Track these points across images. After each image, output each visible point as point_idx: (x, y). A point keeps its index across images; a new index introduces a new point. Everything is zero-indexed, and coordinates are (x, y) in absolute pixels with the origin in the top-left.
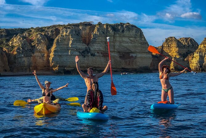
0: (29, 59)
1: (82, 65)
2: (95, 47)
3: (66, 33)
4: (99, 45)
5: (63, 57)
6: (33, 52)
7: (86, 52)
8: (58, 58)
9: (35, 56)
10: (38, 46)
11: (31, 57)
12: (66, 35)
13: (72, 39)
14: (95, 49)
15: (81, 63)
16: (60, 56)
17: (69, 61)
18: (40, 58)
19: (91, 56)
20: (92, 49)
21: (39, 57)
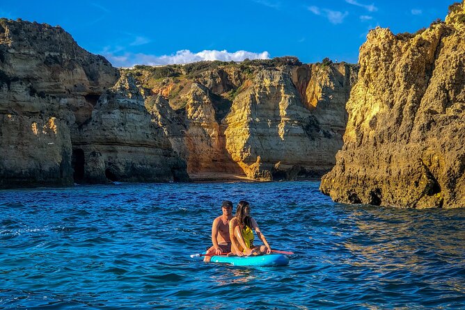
0: (179, 141)
1: (309, 157)
2: (328, 117)
3: (271, 81)
4: (333, 112)
5: (268, 138)
6: (185, 127)
7: (313, 128)
8: (258, 142)
9: (191, 135)
10: (196, 109)
11: (184, 138)
12: (271, 86)
13: (288, 96)
14: (329, 120)
15: (308, 152)
16: (262, 135)
17: (284, 147)
18: (202, 140)
19: (325, 137)
20: (321, 121)
21: (199, 138)
